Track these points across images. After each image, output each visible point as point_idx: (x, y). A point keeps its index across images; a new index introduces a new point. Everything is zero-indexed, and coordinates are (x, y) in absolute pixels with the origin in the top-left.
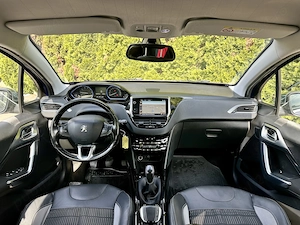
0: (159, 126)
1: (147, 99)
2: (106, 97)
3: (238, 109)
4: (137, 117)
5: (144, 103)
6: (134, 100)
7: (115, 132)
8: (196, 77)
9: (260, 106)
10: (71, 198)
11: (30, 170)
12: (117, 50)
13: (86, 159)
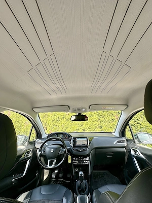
0: (85, 150)
1: (79, 138)
3: (118, 142)
4: (75, 146)
5: (77, 139)
6: (73, 138)
7: (65, 152)
9: (127, 140)
10: (40, 193)
11: (24, 174)
13: (51, 167)
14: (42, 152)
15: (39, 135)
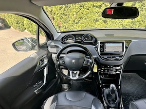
2: (82, 41)
6: (101, 43)
8: (128, 24)
11: (45, 83)
12: (81, 11)
13: (75, 78)
14: (61, 62)
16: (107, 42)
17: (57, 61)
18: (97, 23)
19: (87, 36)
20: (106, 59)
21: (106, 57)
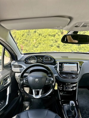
4: (62, 73)
5: (65, 65)
11: (7, 103)
14: (24, 81)
15: (14, 57)
16: (65, 63)
17: (21, 80)
18: (52, 48)
19: (47, 57)
20: (64, 77)
21: (64, 76)
